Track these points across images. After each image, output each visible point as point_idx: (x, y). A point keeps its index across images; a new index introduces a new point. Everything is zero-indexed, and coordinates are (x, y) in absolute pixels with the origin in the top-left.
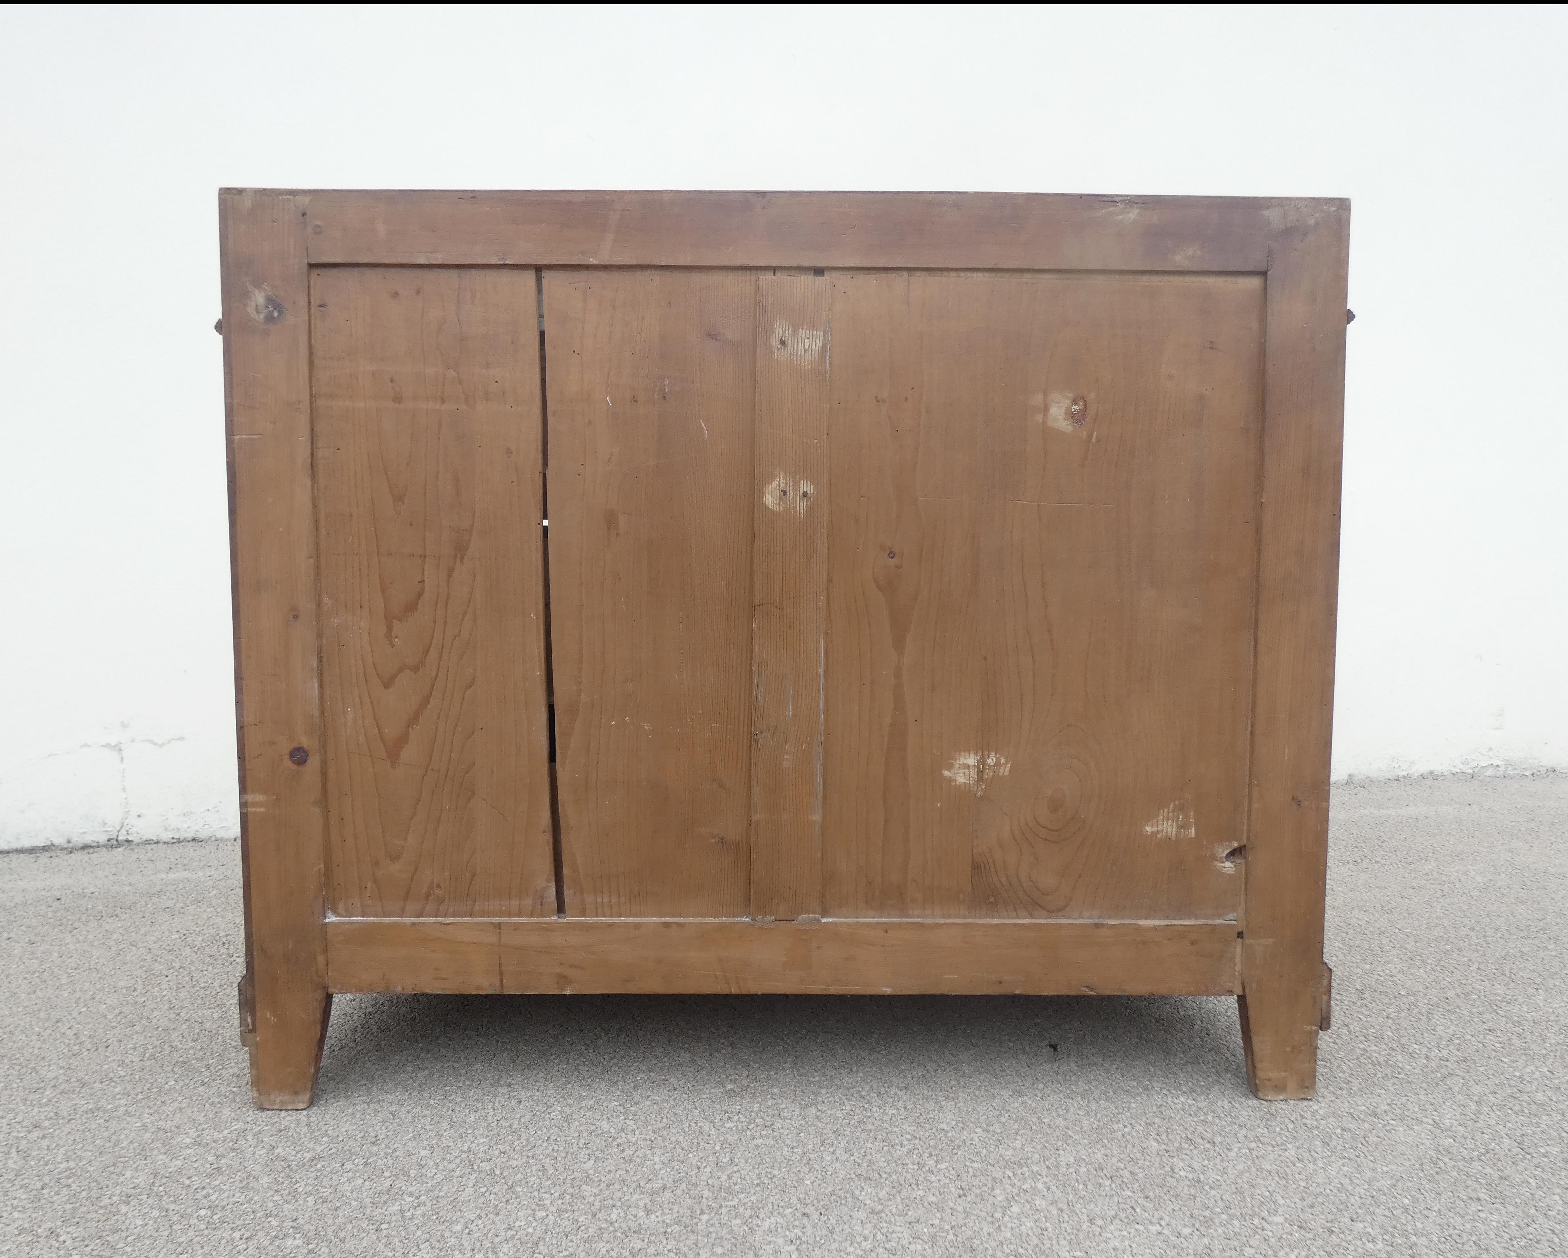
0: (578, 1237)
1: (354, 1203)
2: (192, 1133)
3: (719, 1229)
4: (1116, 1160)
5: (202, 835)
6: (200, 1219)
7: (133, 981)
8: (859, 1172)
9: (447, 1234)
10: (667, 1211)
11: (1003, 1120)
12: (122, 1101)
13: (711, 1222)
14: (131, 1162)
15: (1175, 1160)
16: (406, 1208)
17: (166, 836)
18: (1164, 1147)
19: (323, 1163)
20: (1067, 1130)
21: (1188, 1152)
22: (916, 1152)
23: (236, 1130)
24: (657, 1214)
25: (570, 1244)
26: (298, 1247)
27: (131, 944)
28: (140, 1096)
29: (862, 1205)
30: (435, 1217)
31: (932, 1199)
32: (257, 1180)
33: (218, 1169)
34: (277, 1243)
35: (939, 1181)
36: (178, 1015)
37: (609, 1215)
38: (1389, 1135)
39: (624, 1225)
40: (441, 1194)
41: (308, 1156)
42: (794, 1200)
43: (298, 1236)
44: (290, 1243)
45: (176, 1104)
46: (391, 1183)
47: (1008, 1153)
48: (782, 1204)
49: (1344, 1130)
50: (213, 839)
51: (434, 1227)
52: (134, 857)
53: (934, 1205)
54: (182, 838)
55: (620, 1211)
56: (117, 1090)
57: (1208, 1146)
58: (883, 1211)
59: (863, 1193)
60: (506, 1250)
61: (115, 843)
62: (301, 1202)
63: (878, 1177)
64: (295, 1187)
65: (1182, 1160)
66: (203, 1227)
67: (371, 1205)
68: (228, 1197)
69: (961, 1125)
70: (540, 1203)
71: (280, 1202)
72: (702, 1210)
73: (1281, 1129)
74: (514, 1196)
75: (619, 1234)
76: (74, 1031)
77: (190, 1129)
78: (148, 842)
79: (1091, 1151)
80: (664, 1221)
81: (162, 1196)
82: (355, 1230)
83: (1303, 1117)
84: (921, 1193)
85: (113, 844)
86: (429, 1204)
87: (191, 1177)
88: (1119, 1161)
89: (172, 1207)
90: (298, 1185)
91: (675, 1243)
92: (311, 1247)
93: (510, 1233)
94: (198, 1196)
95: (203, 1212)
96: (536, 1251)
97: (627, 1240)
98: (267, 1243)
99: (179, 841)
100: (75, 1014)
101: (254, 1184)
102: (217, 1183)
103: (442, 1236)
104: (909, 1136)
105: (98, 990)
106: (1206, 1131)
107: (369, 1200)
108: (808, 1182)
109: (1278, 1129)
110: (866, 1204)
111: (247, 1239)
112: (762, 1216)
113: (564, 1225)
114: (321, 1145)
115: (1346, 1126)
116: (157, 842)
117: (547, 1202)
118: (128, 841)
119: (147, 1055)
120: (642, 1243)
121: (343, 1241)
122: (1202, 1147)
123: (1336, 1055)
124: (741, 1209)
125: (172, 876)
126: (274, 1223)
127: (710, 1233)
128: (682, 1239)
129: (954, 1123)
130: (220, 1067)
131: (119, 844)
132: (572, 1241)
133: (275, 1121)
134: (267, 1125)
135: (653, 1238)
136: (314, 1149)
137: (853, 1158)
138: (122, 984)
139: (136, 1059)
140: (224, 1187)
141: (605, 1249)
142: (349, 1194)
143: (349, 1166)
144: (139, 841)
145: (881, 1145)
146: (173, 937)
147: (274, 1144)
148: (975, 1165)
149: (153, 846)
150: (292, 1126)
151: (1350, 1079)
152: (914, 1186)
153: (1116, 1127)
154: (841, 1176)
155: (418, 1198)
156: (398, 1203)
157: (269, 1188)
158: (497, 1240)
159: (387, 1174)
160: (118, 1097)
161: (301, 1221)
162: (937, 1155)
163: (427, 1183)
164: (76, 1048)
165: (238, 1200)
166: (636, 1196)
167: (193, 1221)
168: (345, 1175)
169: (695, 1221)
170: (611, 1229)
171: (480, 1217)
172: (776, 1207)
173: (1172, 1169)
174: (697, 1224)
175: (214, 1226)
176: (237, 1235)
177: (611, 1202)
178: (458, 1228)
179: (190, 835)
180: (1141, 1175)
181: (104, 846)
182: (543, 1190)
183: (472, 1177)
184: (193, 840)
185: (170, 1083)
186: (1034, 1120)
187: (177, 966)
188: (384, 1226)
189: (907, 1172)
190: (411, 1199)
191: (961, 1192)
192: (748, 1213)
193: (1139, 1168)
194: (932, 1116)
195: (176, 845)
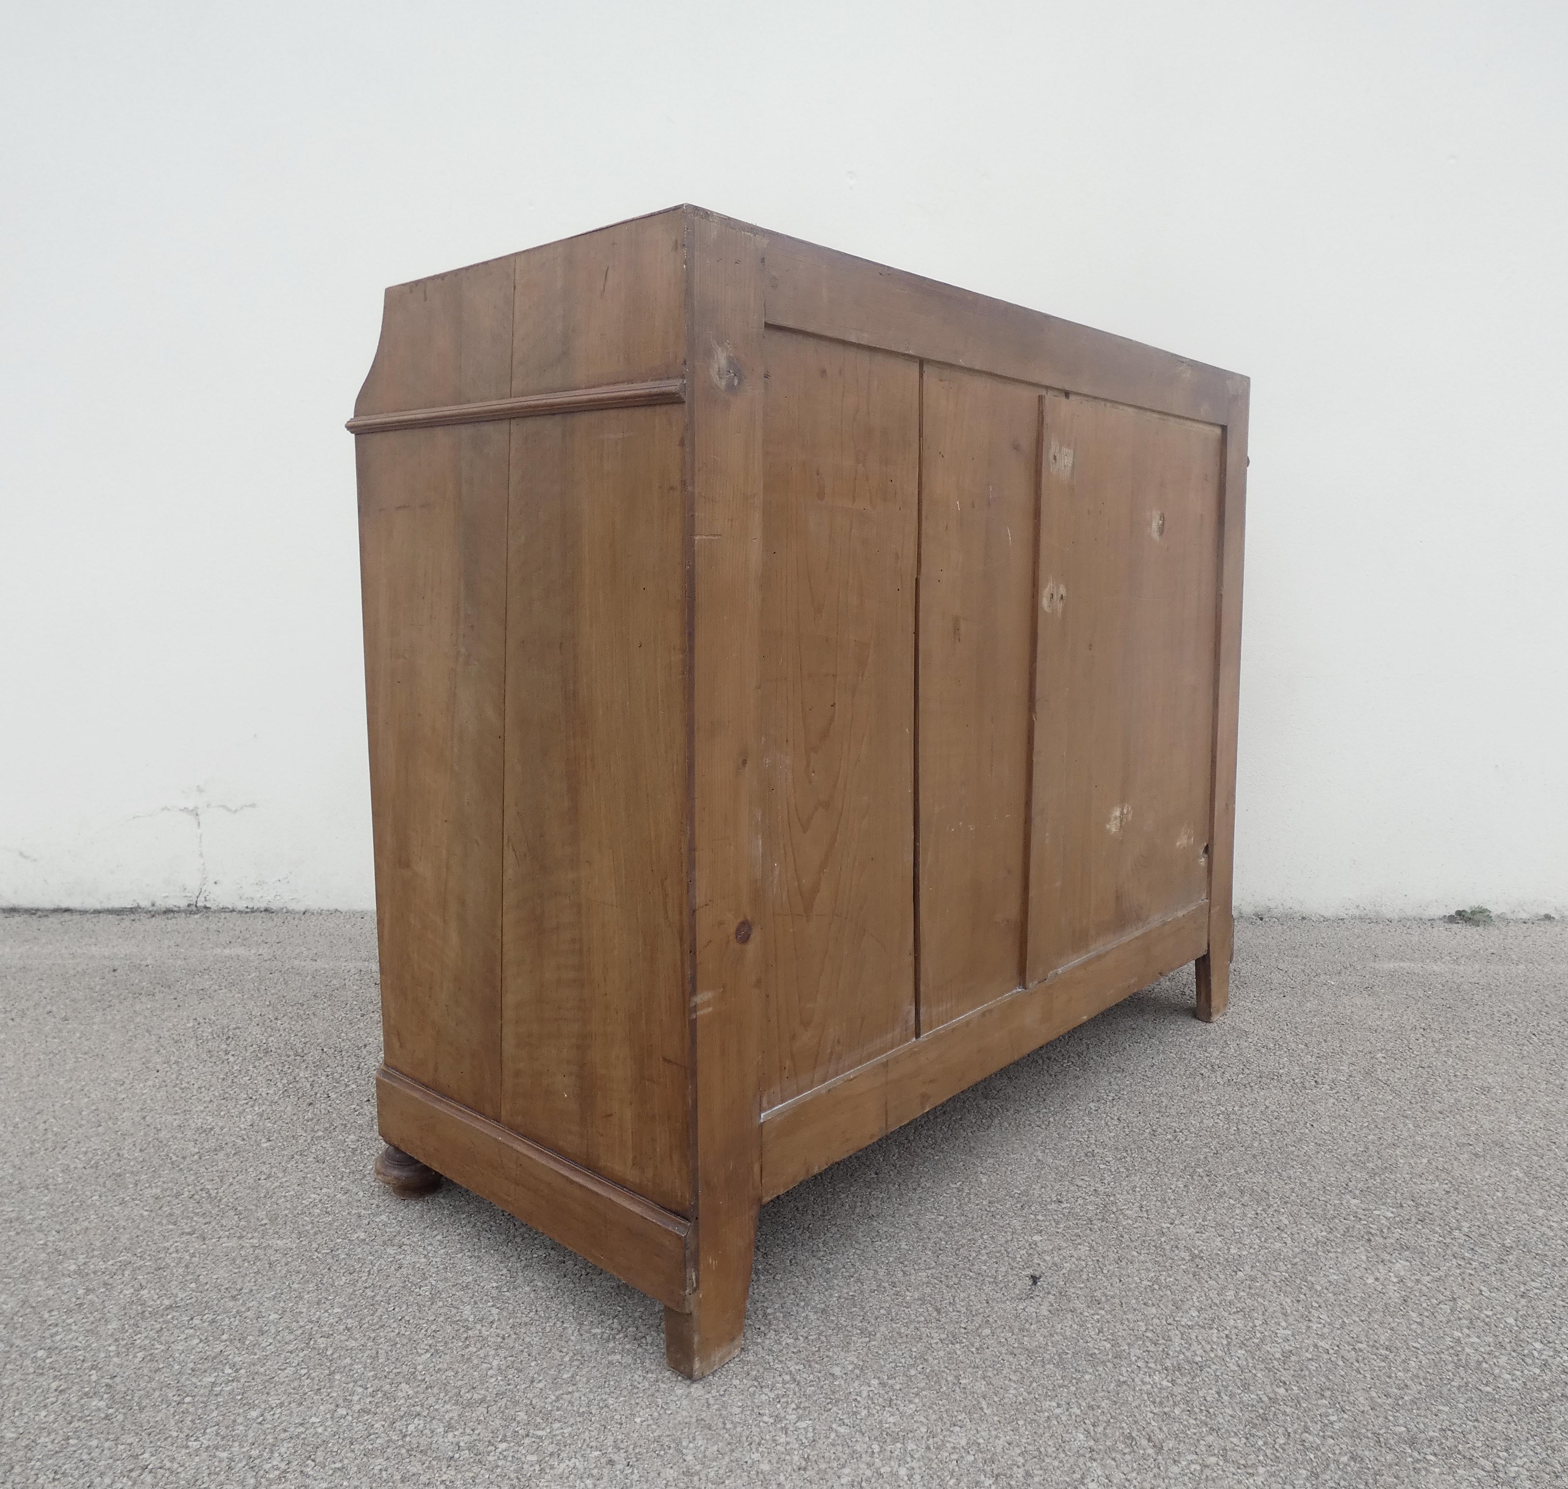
0: (362, 1447)
1: (177, 1367)
2: (82, 1259)
3: (508, 1464)
4: (1019, 1451)
5: (274, 906)
6: (34, 1359)
7: (126, 1074)
8: (704, 1415)
9: (240, 1420)
10: (468, 1431)
11: (913, 1372)
12: (42, 1212)
13: (505, 1453)
14: (13, 1284)
15: (1095, 1464)
16: (219, 1381)
17: (241, 905)
18: (1092, 1443)
19: (175, 1314)
20: (981, 1400)
21: (1118, 1456)
22: (783, 1400)
23: (120, 1262)
24: (456, 1433)
25: (349, 1455)
26: (99, 1409)
27: (148, 1031)
28: (61, 1210)
29: (681, 1461)
30: (239, 1397)
31: (765, 1467)
32: (106, 1325)
33: (81, 1304)
34: (82, 1402)
35: (788, 1443)
36: (144, 1118)
37: (407, 1425)
38: (1414, 1477)
39: (414, 1441)
40: (262, 1370)
41: (167, 1302)
42: (610, 1441)
43: (106, 1396)
44: (94, 1403)
45: (86, 1224)
46: (222, 1348)
47: (891, 1420)
48: (593, 1444)
49: (1353, 1458)
50: (285, 910)
51: (232, 1409)
52: (206, 925)
53: (761, 1476)
54: (255, 908)
55: (421, 1422)
56: (45, 1199)
57: (1150, 1451)
58: (697, 1473)
59: (691, 1445)
60: (283, 1450)
61: (195, 909)
62: (131, 1357)
63: (720, 1425)
64: (135, 1338)
65: (1104, 1466)
66: (31, 1370)
67: (190, 1372)
68: (71, 1340)
69: (857, 1371)
70: (348, 1397)
71: (112, 1354)
72: (505, 1436)
73: (1265, 1443)
74: (328, 1385)
75: (403, 1451)
76: (47, 1126)
77: (82, 1254)
78: (224, 910)
79: (994, 1433)
80: (458, 1444)
81: (16, 1328)
82: (160, 1399)
83: (1306, 1430)
84: (756, 1456)
85: (193, 910)
86: (242, 1381)
87: (52, 1311)
88: (1021, 1454)
89: (18, 1342)
90: (139, 1336)
91: (453, 1473)
92: (111, 1411)
93: (302, 1429)
94: (47, 1334)
95: (41, 1353)
96: (312, 1457)
97: (408, 1460)
98: (74, 1399)
99: (253, 911)
100: (58, 1105)
101: (101, 1329)
102: (70, 1321)
103: (234, 1421)
104: (787, 1378)
105: (92, 1080)
106: (1161, 1429)
107: (191, 1365)
108: (638, 1420)
109: (1260, 1443)
110: (685, 1461)
111: (61, 1391)
112: (562, 1455)
113: (356, 1429)
114: (185, 1291)
115: (1360, 1453)
116: (233, 911)
117: (356, 1398)
118: (206, 907)
119: (92, 1162)
120: (420, 1468)
121: (141, 1410)
122: (1141, 1452)
123: (1411, 1343)
124: (546, 1443)
125: (227, 952)
126: (94, 1378)
127: (497, 1466)
128: (464, 1468)
129: (851, 1367)
130: (147, 1185)
131: (198, 910)
132: (353, 1451)
133: (161, 1255)
134: (149, 1260)
135: (434, 1463)
136: (176, 1296)
137: (707, 1396)
138: (115, 1075)
139: (80, 1166)
140: (74, 1328)
141: (379, 1467)
142: (177, 1355)
143: (196, 1321)
144: (216, 908)
145: (751, 1383)
146: (188, 1025)
147: (144, 1284)
148: (842, 1430)
149: (227, 914)
150: (172, 1264)
151: (1409, 1383)
152: (754, 1446)
153: (1047, 1404)
154: (679, 1419)
155: (237, 1371)
156: (216, 1374)
157: (112, 1335)
158: (283, 1436)
159: (225, 1337)
160: (42, 1207)
161: (118, 1380)
162: (805, 1408)
163: (255, 1354)
164: (37, 1145)
165: (78, 1344)
166: (448, 1407)
167: (27, 1362)
168: (187, 1331)
169: (491, 1448)
170: (400, 1443)
171: (281, 1405)
172: (585, 1446)
173: (1083, 1477)
174: (489, 1453)
175: (41, 1371)
176: (54, 1385)
177: (418, 1408)
178: (254, 1414)
179: (263, 906)
180: (1036, 1479)
181: (185, 911)
182: (360, 1383)
183: (301, 1354)
184: (266, 910)
185: (94, 1198)
186: (949, 1379)
187: (173, 1059)
188: (188, 1399)
189: (758, 1426)
190: (230, 1371)
191: (804, 1463)
192: (552, 1448)
193: (1041, 1469)
194: (831, 1354)
195: (248, 915)
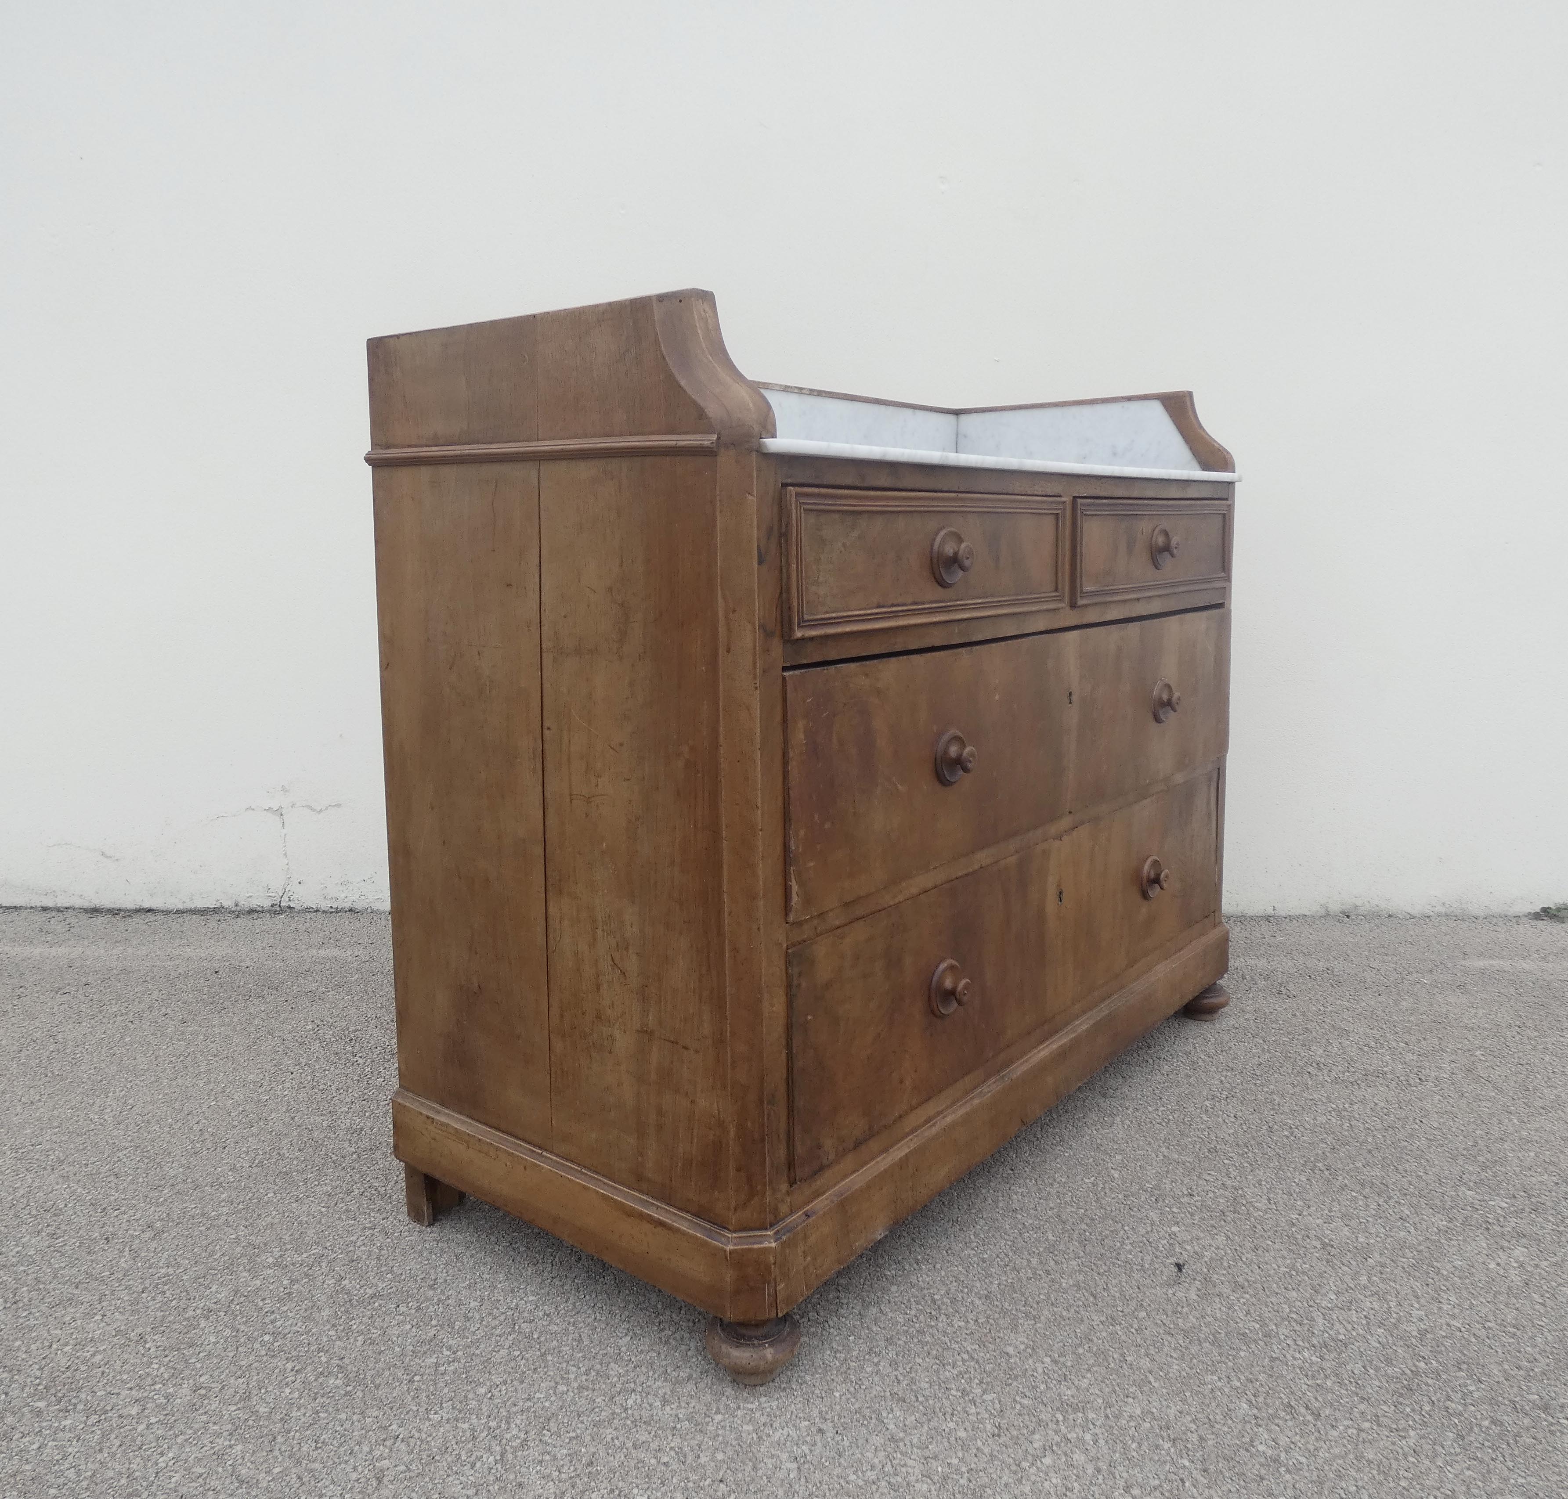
0: (590, 1419)
1: (397, 1349)
2: (277, 1252)
3: (727, 1432)
4: (1190, 1419)
5: (358, 906)
6: (263, 1344)
7: (261, 1076)
8: (896, 1390)
9: (471, 1396)
10: (683, 1404)
11: (1081, 1351)
12: (225, 1209)
13: (722, 1424)
14: (219, 1276)
15: (1261, 1429)
16: (441, 1362)
17: (325, 905)
18: (1255, 1411)
19: (381, 1302)
20: (1148, 1374)
21: (1281, 1422)
22: (966, 1376)
23: (313, 1254)
24: (672, 1406)
25: (580, 1425)
26: (337, 1387)
27: (269, 1033)
28: (241, 1206)
29: (884, 1429)
30: (464, 1376)
31: (962, 1434)
32: (320, 1311)
33: (290, 1294)
34: (320, 1380)
35: (978, 1414)
36: (293, 1119)
37: (626, 1400)
38: (1551, 1439)
39: (636, 1414)
40: (478, 1352)
41: (370, 1292)
42: (815, 1413)
43: (340, 1375)
44: (331, 1382)
45: (269, 1219)
46: (435, 1332)
47: (1069, 1392)
48: (801, 1415)
49: (1494, 1422)
50: (369, 911)
51: (461, 1386)
52: (293, 926)
53: (960, 1442)
54: (340, 908)
55: (638, 1397)
56: (223, 1196)
57: (1309, 1418)
58: (902, 1440)
59: (891, 1416)
60: (518, 1422)
61: (278, 909)
62: (352, 1341)
63: (913, 1398)
64: (350, 1323)
65: (1269, 1431)
66: (263, 1353)
67: (411, 1354)
68: (291, 1325)
69: (1029, 1350)
70: (565, 1376)
71: (334, 1338)
72: (718, 1408)
73: (1413, 1410)
74: (543, 1365)
75: (629, 1422)
76: (201, 1126)
77: (276, 1247)
78: (308, 910)
79: (1164, 1403)
80: (677, 1416)
81: (237, 1316)
82: (391, 1378)
83: (1449, 1398)
84: (952, 1425)
85: (277, 910)
86: (463, 1361)
87: (265, 1299)
88: (1193, 1421)
89: (242, 1328)
90: (353, 1322)
91: (679, 1441)
92: (349, 1388)
93: (529, 1404)
94: (267, 1320)
95: (266, 1338)
96: (546, 1427)
97: (635, 1430)
98: (312, 1378)
99: (337, 911)
100: (205, 1107)
101: (316, 1315)
102: (285, 1308)
103: (466, 1397)
104: (966, 1356)
105: (229, 1082)
106: (1316, 1399)
107: (411, 1348)
108: (837, 1394)
109: (1408, 1410)
110: (888, 1429)
111: (297, 1371)
112: (775, 1425)
113: (580, 1404)
114: (384, 1281)
115: (1499, 1418)
116: (317, 911)
117: (572, 1376)
118: (289, 907)
119: (257, 1161)
120: (648, 1436)
121: (377, 1387)
122: (1301, 1419)
123: (1535, 1321)
124: (758, 1415)
125: (322, 953)
126: (324, 1359)
127: (718, 1435)
128: (688, 1437)
129: (1022, 1347)
130: (316, 1183)
131: (282, 911)
132: (582, 1422)
133: (350, 1249)
134: (341, 1253)
135: (660, 1432)
136: (377, 1286)
137: (895, 1373)
138: (251, 1077)
139: (246, 1165)
140: (291, 1315)
141: (610, 1436)
142: (395, 1339)
143: (403, 1308)
144: (300, 908)
145: (933, 1361)
146: (308, 1027)
147: (343, 1275)
148: (1025, 1401)
149: (312, 915)
150: (364, 1257)
151: (1538, 1356)
152: (948, 1417)
153: (1208, 1378)
154: (875, 1393)
155: (454, 1353)
156: (436, 1356)
157: (328, 1321)
158: (514, 1409)
159: (434, 1322)
160: (223, 1204)
161: (346, 1361)
162: (988, 1384)
163: (468, 1338)
164: (198, 1145)
165: (299, 1329)
166: (659, 1383)
167: (257, 1346)
168: (397, 1318)
169: (707, 1419)
170: (624, 1415)
171: (505, 1382)
172: (794, 1417)
173: (1252, 1441)
174: (707, 1424)
175: (272, 1354)
176: (289, 1366)
177: (632, 1385)
178: (482, 1390)
179: (347, 905)
180: (1210, 1443)
181: (268, 911)
182: (572, 1363)
183: (510, 1338)
184: (351, 910)
185: (269, 1195)
186: (1115, 1356)
187: (304, 1061)
188: (417, 1378)
189: (948, 1398)
190: (448, 1353)
191: (996, 1431)
192: (763, 1419)
193: (1213, 1433)
194: (1002, 1335)
195: (334, 915)
